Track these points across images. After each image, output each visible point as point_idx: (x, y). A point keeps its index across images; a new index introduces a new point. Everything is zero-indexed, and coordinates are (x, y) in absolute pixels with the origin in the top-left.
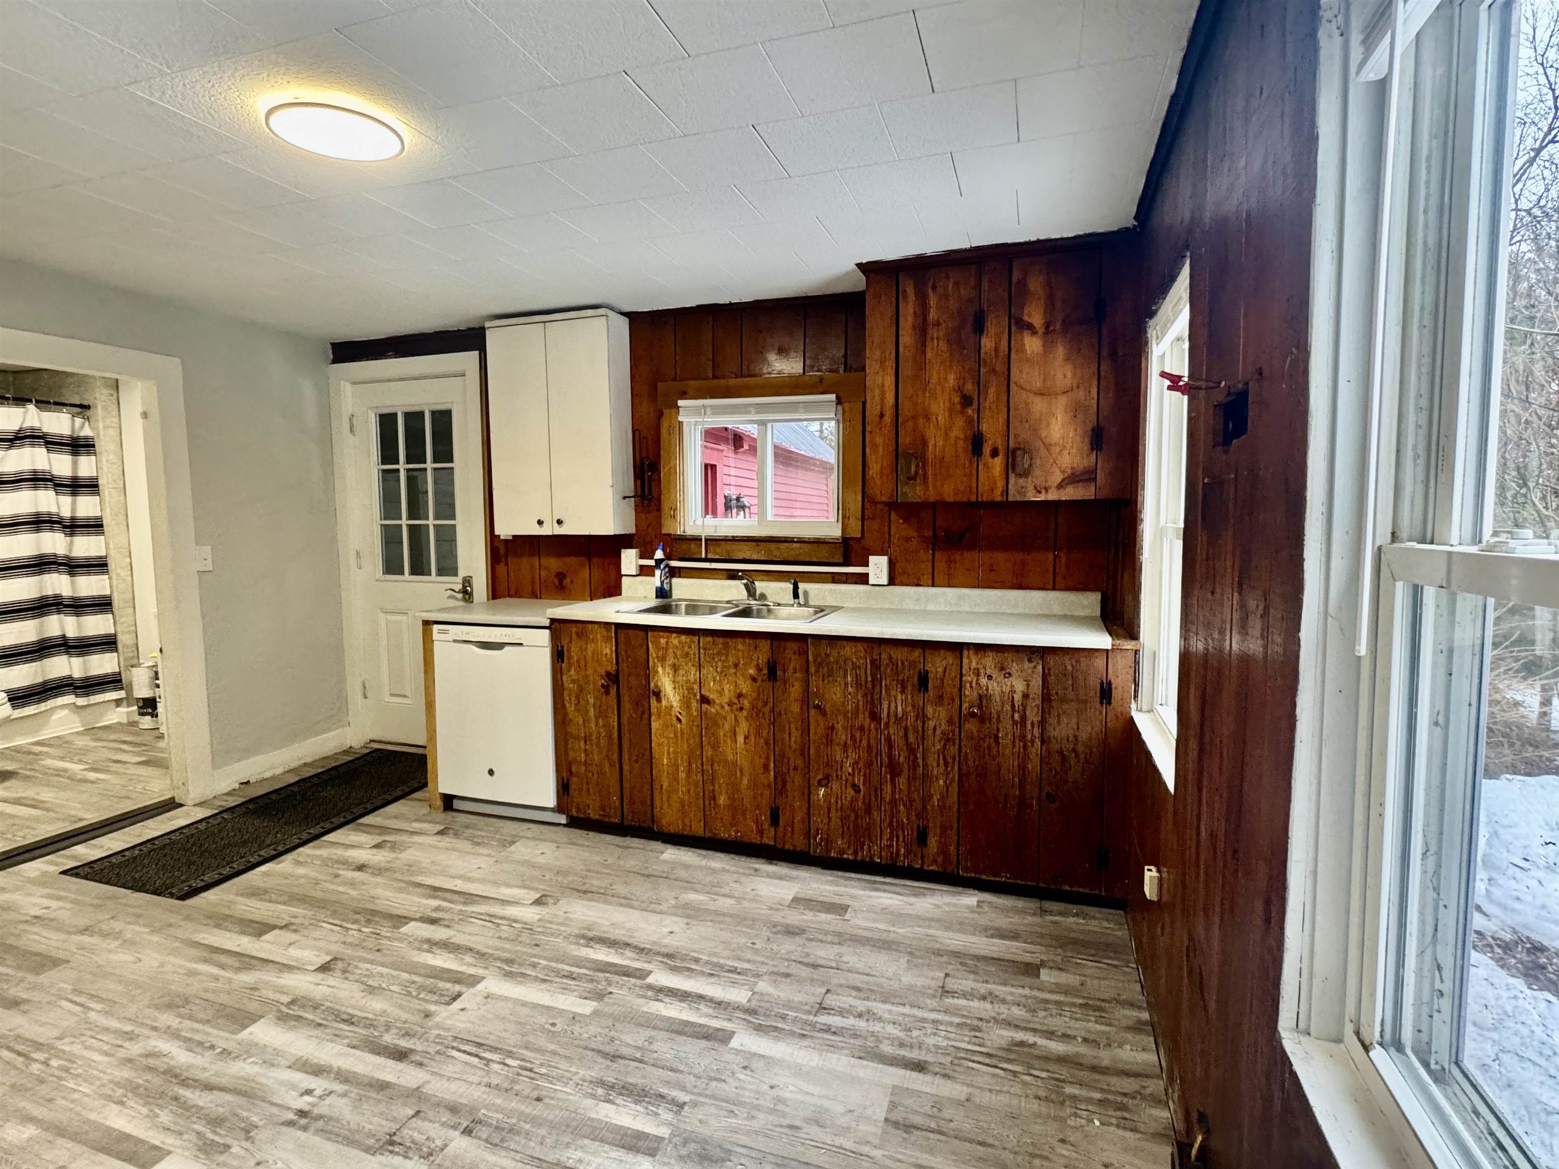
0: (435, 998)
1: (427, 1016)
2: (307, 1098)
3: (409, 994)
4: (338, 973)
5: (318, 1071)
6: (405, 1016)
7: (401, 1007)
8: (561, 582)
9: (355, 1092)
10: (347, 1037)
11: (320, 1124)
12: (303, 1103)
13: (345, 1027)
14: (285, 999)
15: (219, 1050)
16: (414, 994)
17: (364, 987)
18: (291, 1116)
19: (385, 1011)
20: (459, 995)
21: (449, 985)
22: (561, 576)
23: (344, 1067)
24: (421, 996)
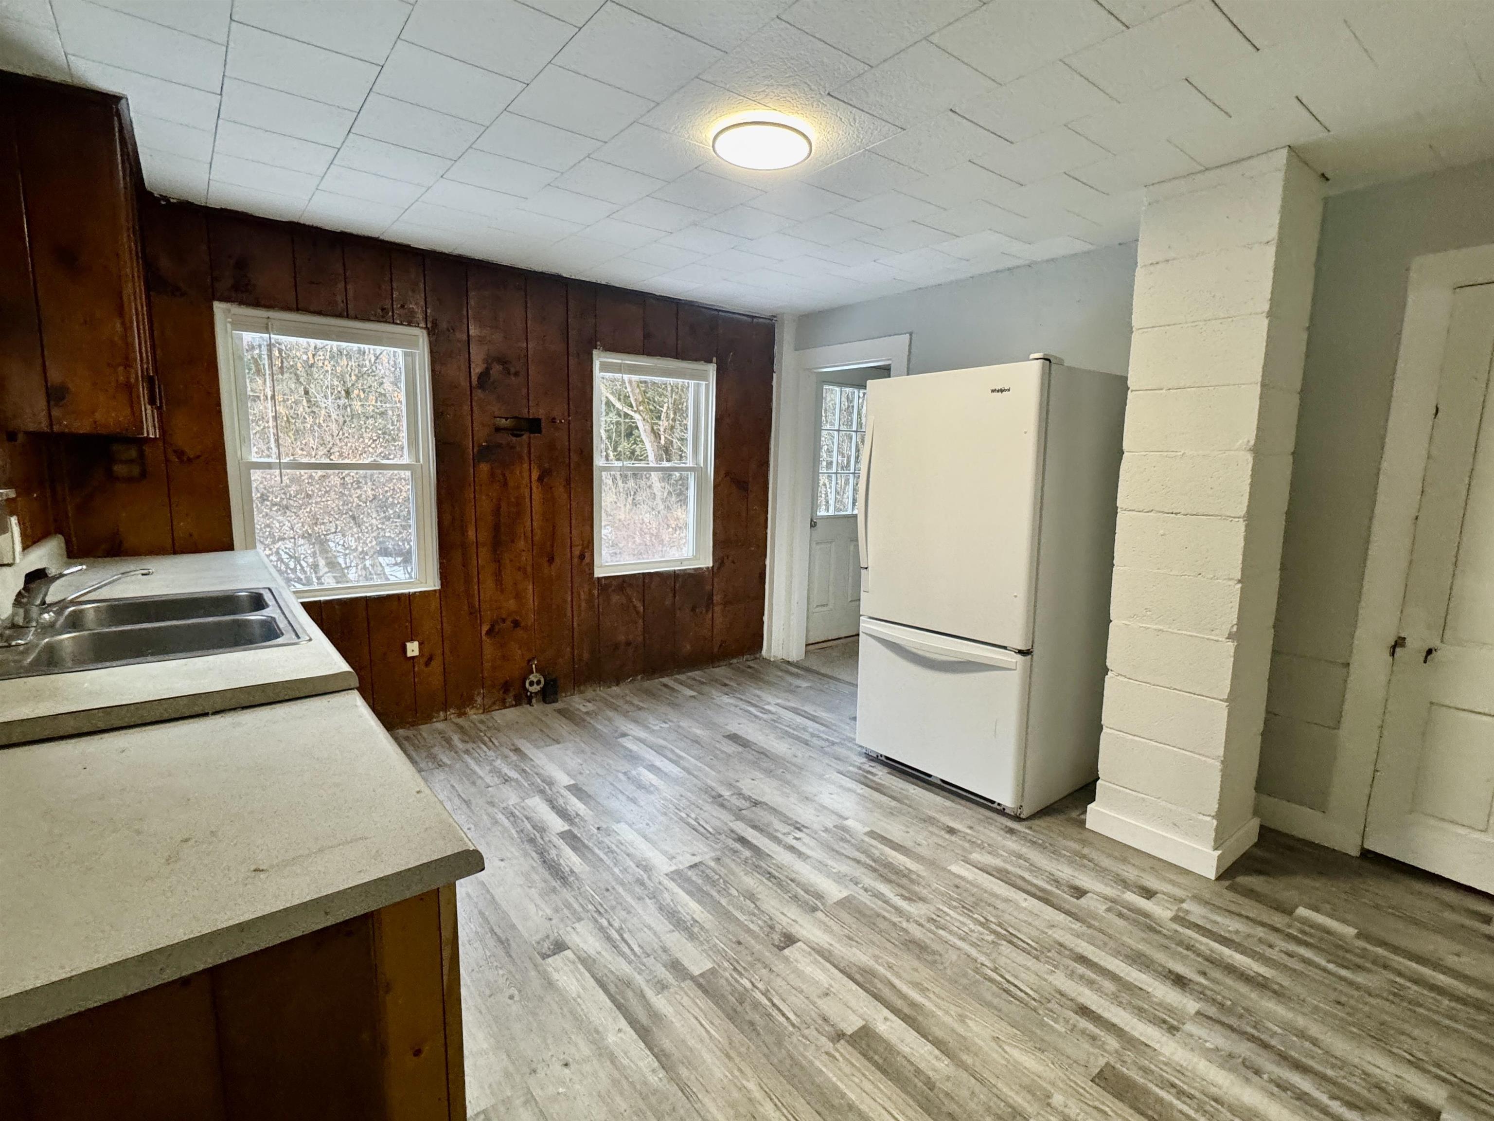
0: (708, 871)
1: (719, 859)
2: (798, 836)
3: (725, 882)
4: (778, 928)
5: (791, 849)
6: (733, 866)
7: (733, 873)
9: (771, 830)
10: (773, 864)
11: (790, 822)
12: (799, 834)
13: (774, 872)
14: (819, 914)
15: (860, 886)
16: (721, 881)
17: (758, 903)
18: (804, 830)
19: (746, 874)
20: (691, 867)
21: (694, 878)
23: (776, 846)
24: (717, 877)
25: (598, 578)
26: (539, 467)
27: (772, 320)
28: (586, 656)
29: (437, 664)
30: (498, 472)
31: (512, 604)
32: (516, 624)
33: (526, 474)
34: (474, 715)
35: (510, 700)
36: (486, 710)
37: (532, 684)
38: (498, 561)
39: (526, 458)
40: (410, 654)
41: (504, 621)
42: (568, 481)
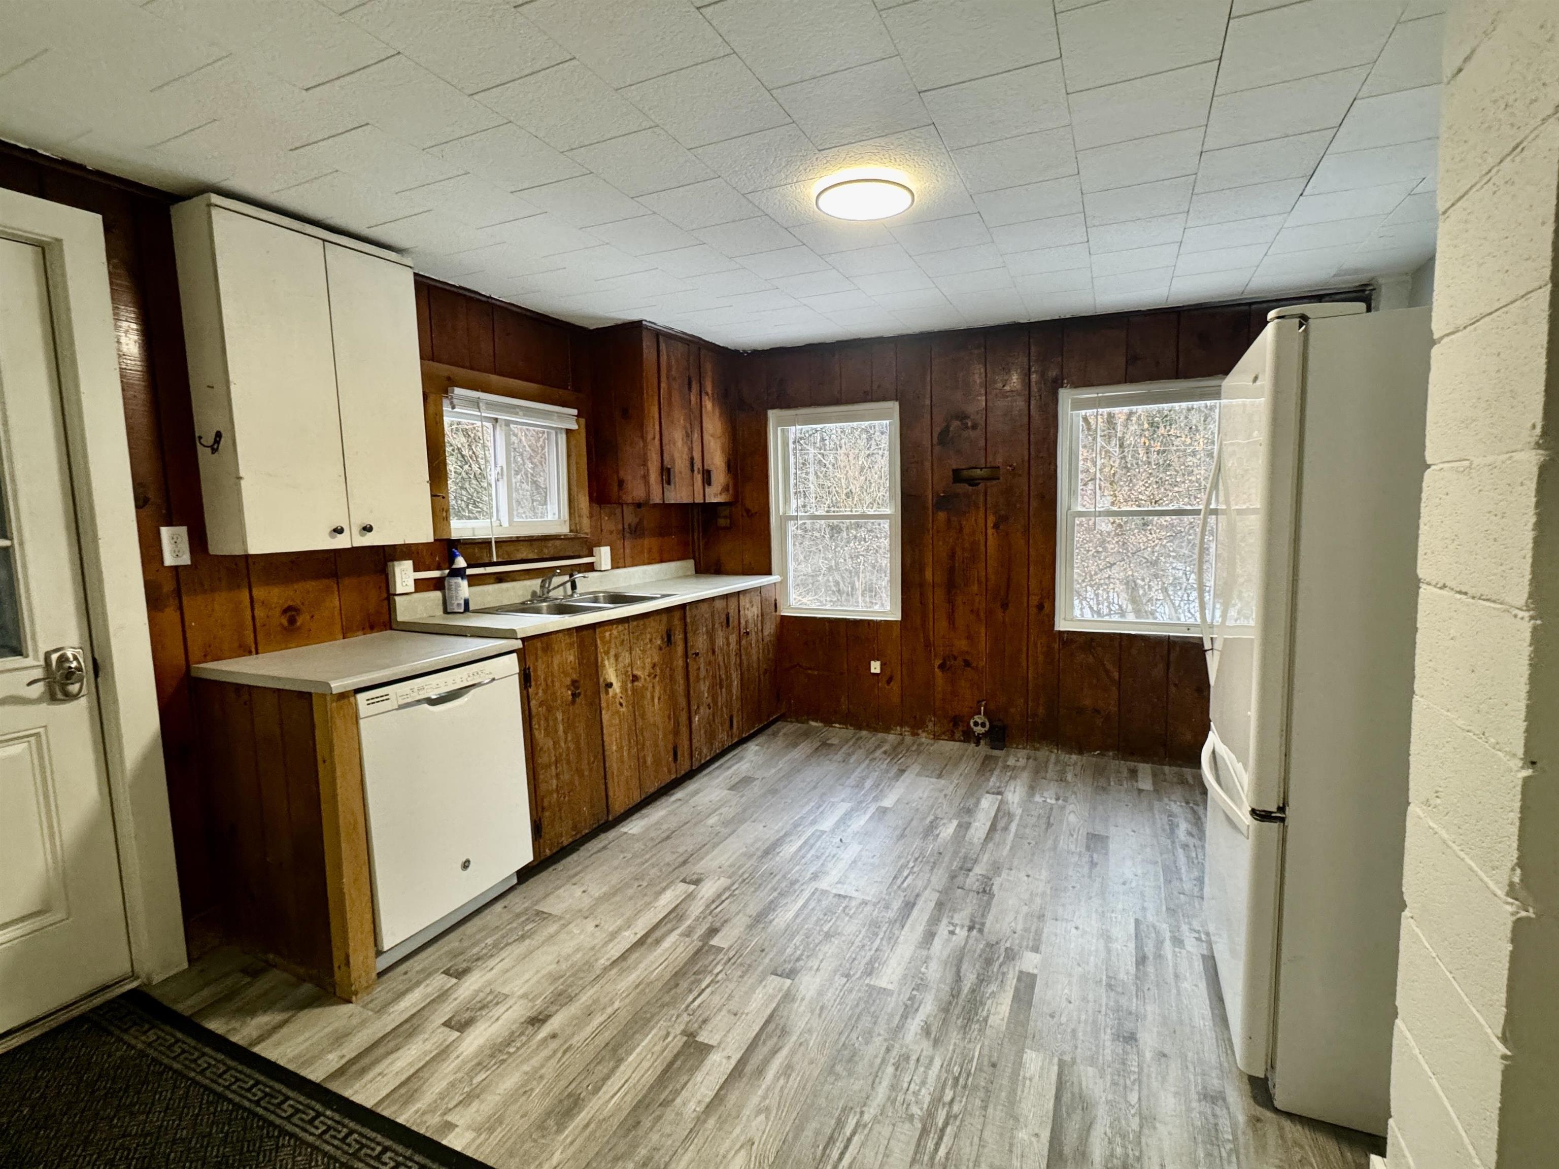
2: (957, 931)
8: (292, 621)
11: (977, 919)
12: (961, 931)
15: (914, 993)
18: (974, 933)
22: (291, 612)
25: (1060, 632)
26: (995, 513)
27: (1364, 291)
28: (1041, 711)
29: (895, 686)
30: (954, 519)
31: (962, 644)
32: (967, 664)
33: (981, 522)
34: (924, 738)
35: (958, 735)
36: (936, 737)
37: (976, 724)
38: (951, 601)
39: (981, 505)
40: (873, 671)
41: (955, 658)
42: (1027, 530)
